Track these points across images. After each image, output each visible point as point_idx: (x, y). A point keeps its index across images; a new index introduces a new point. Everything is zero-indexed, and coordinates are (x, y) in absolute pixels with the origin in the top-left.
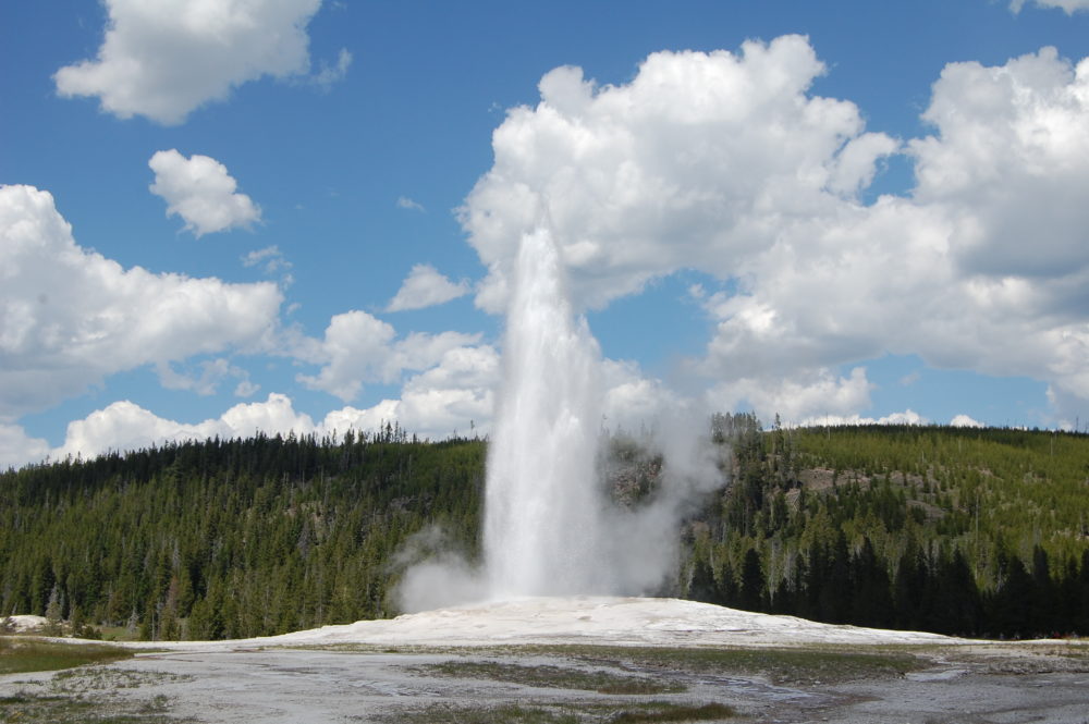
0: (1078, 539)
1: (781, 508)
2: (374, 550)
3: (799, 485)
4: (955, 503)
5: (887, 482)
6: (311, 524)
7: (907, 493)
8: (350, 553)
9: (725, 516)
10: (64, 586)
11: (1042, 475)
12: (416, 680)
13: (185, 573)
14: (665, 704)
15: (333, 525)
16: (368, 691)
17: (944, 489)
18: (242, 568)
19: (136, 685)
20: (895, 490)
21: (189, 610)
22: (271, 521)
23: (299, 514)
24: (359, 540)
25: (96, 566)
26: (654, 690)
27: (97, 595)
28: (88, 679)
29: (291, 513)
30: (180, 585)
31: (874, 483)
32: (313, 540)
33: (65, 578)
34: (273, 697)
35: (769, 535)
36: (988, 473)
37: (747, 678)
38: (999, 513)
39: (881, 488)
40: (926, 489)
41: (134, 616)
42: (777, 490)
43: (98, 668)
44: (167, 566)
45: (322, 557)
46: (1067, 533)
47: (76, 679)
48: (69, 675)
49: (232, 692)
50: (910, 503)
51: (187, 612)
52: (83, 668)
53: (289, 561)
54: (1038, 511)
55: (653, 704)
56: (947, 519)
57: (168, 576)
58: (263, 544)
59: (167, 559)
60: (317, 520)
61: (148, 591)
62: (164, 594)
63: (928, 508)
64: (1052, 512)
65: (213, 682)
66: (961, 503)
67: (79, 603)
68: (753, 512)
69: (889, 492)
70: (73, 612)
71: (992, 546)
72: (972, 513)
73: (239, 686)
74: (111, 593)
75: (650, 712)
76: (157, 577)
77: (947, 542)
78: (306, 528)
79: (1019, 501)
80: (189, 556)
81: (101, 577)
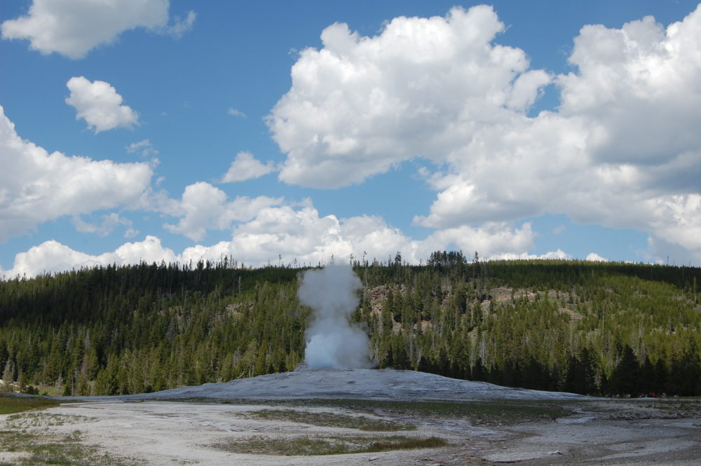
0: (667, 334)
1: (478, 312)
2: (216, 337)
3: (490, 297)
4: (590, 310)
5: (546, 297)
6: (175, 321)
7: (559, 303)
8: (201, 339)
9: (442, 317)
10: (14, 360)
11: (645, 293)
12: (242, 421)
13: (93, 351)
14: (402, 438)
15: (190, 321)
16: (212, 428)
17: (582, 301)
18: (131, 348)
19: (61, 424)
20: (551, 302)
21: (96, 376)
22: (149, 318)
23: (167, 314)
24: (206, 331)
25: (36, 347)
26: (396, 429)
27: (36, 366)
28: (30, 420)
29: (162, 313)
30: (90, 360)
31: (538, 297)
32: (177, 331)
33: (15, 354)
34: (150, 432)
35: (470, 329)
36: (610, 291)
37: (455, 421)
38: (617, 317)
40: (571, 301)
41: (60, 379)
42: (476, 301)
43: (36, 412)
44: (82, 347)
45: (182, 342)
46: (660, 330)
47: (22, 420)
48: (18, 417)
49: (123, 428)
50: (561, 310)
51: (94, 377)
52: (27, 413)
53: (161, 344)
54: (643, 316)
55: (395, 438)
56: (584, 321)
57: (82, 354)
58: (144, 333)
59: (81, 342)
60: (179, 318)
61: (69, 363)
62: (80, 365)
63: (572, 313)
64: (651, 317)
65: (111, 422)
66: (593, 310)
67: (24, 371)
68: (460, 315)
69: (547, 303)
70: (20, 377)
71: (613, 338)
72: (600, 317)
73: (128, 425)
74: (45, 365)
75: (392, 442)
76: (75, 354)
77: (584, 335)
78: (172, 323)
79: (630, 309)
80: (96, 341)
81: (38, 354)
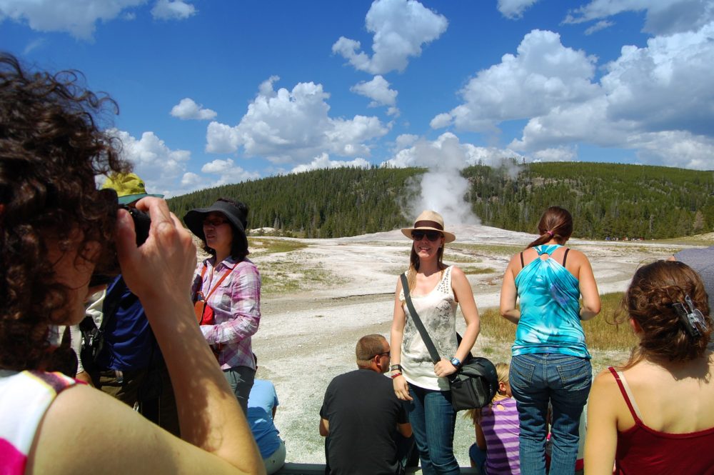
0: (632, 203)
1: (524, 191)
2: (381, 206)
3: (531, 183)
4: (588, 190)
5: (563, 182)
6: (360, 197)
7: (570, 186)
8: (373, 207)
9: (504, 194)
10: (279, 217)
11: (621, 180)
12: (397, 257)
13: (319, 214)
14: (474, 268)
15: (367, 197)
16: (383, 261)
17: (584, 185)
18: (337, 212)
19: (312, 258)
20: (566, 185)
21: (320, 226)
22: (346, 196)
23: (356, 194)
24: (376, 203)
25: (289, 211)
26: (472, 262)
27: (289, 221)
28: (297, 256)
29: (353, 193)
30: (317, 218)
31: (558, 183)
32: (360, 202)
33: (279, 215)
34: (354, 263)
35: (520, 201)
36: (600, 179)
37: (503, 258)
38: (604, 194)
39: (561, 184)
40: (577, 186)
41: (302, 228)
42: (523, 185)
43: (299, 251)
44: (313, 211)
45: (364, 209)
46: (628, 201)
47: (293, 255)
48: (291, 254)
49: (340, 261)
50: (572, 190)
51: (320, 227)
52: (295, 251)
53: (353, 210)
54: (618, 193)
55: (471, 267)
56: (585, 196)
57: (313, 215)
58: (344, 204)
59: (312, 209)
60: (362, 195)
61: (306, 219)
62: (312, 220)
63: (578, 192)
64: (623, 194)
65: (334, 257)
66: (590, 191)
67: (284, 223)
68: (514, 193)
69: (564, 186)
70: (282, 227)
71: (600, 206)
72: (594, 194)
73: (343, 259)
74: (295, 220)
75: (469, 270)
76: (309, 215)
77: (584, 204)
78: (358, 198)
79: (612, 190)
80: (319, 208)
81: (291, 215)
